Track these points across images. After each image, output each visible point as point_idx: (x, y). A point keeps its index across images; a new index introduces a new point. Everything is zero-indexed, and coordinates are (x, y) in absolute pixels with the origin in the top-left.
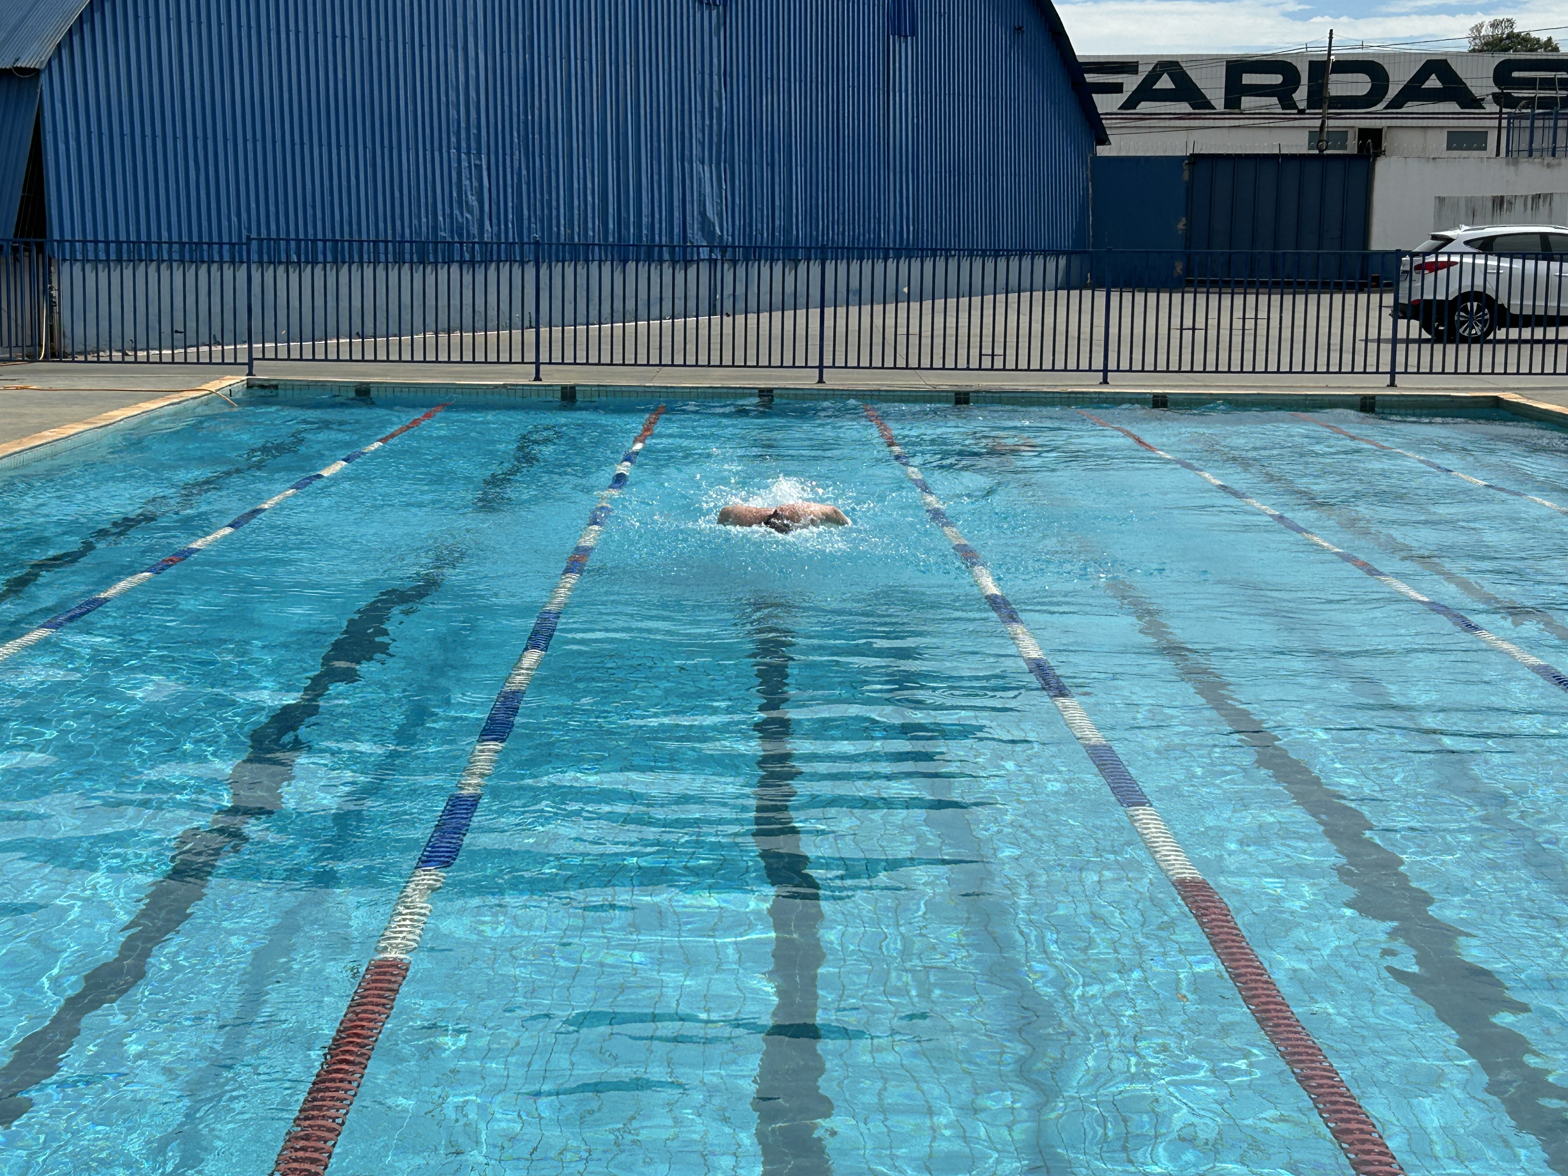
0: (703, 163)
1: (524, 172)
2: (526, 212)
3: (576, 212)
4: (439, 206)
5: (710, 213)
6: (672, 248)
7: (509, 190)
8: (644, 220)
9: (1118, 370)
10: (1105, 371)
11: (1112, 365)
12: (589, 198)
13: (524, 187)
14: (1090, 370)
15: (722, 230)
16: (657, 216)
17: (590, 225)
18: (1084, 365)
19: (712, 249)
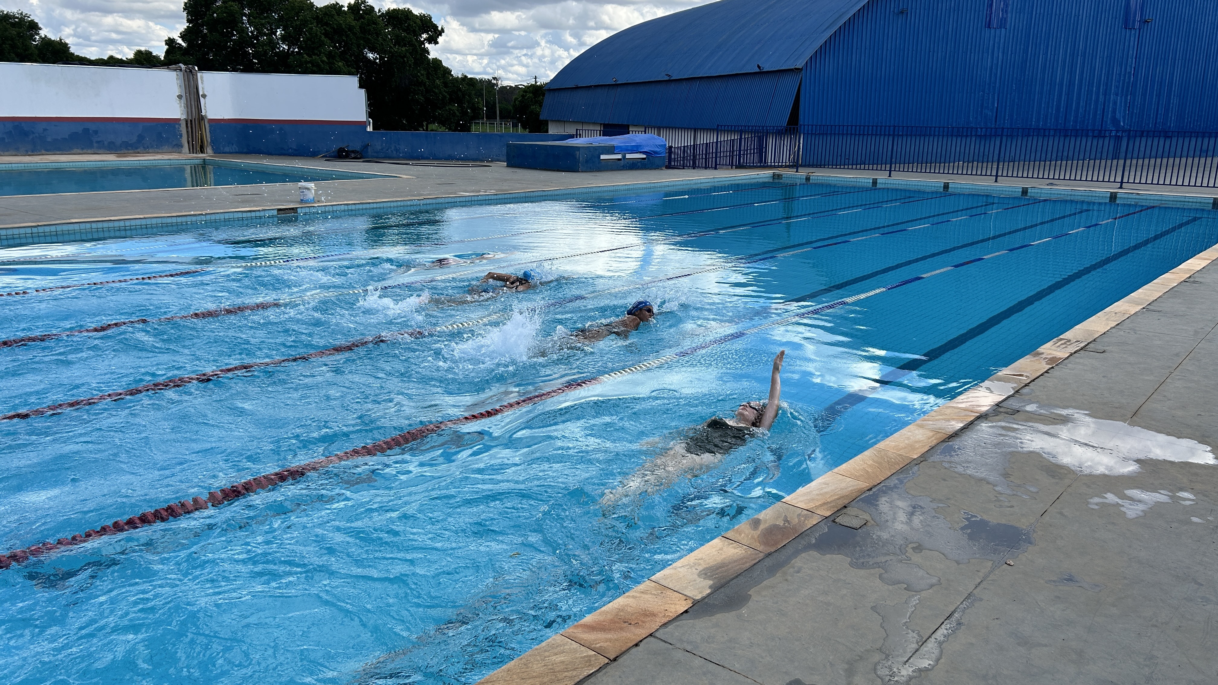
0: (1117, 95)
1: (1016, 100)
2: (1015, 117)
3: (1042, 116)
4: (971, 114)
5: (1118, 116)
6: (1093, 131)
7: (1008, 108)
8: (1079, 119)
9: (1128, 182)
10: (1122, 182)
11: (1125, 180)
12: (1050, 110)
13: (1016, 106)
14: (1114, 182)
15: (1124, 123)
16: (1087, 118)
17: (1049, 121)
18: (1112, 179)
19: (1117, 131)
